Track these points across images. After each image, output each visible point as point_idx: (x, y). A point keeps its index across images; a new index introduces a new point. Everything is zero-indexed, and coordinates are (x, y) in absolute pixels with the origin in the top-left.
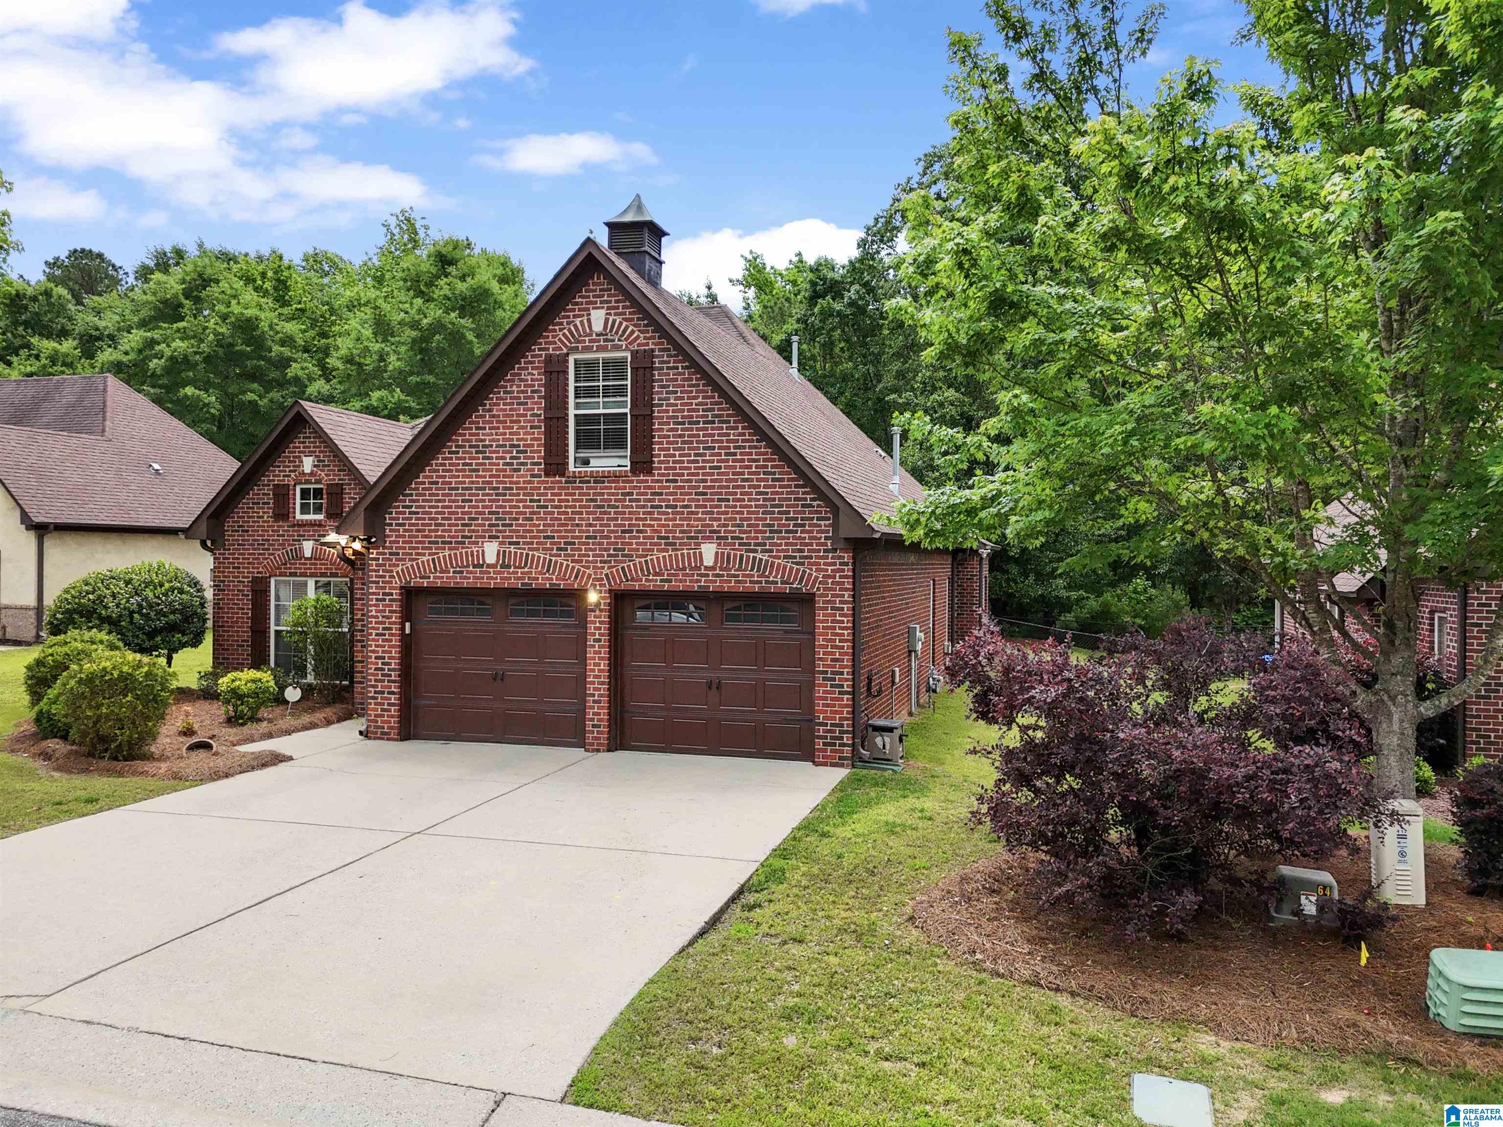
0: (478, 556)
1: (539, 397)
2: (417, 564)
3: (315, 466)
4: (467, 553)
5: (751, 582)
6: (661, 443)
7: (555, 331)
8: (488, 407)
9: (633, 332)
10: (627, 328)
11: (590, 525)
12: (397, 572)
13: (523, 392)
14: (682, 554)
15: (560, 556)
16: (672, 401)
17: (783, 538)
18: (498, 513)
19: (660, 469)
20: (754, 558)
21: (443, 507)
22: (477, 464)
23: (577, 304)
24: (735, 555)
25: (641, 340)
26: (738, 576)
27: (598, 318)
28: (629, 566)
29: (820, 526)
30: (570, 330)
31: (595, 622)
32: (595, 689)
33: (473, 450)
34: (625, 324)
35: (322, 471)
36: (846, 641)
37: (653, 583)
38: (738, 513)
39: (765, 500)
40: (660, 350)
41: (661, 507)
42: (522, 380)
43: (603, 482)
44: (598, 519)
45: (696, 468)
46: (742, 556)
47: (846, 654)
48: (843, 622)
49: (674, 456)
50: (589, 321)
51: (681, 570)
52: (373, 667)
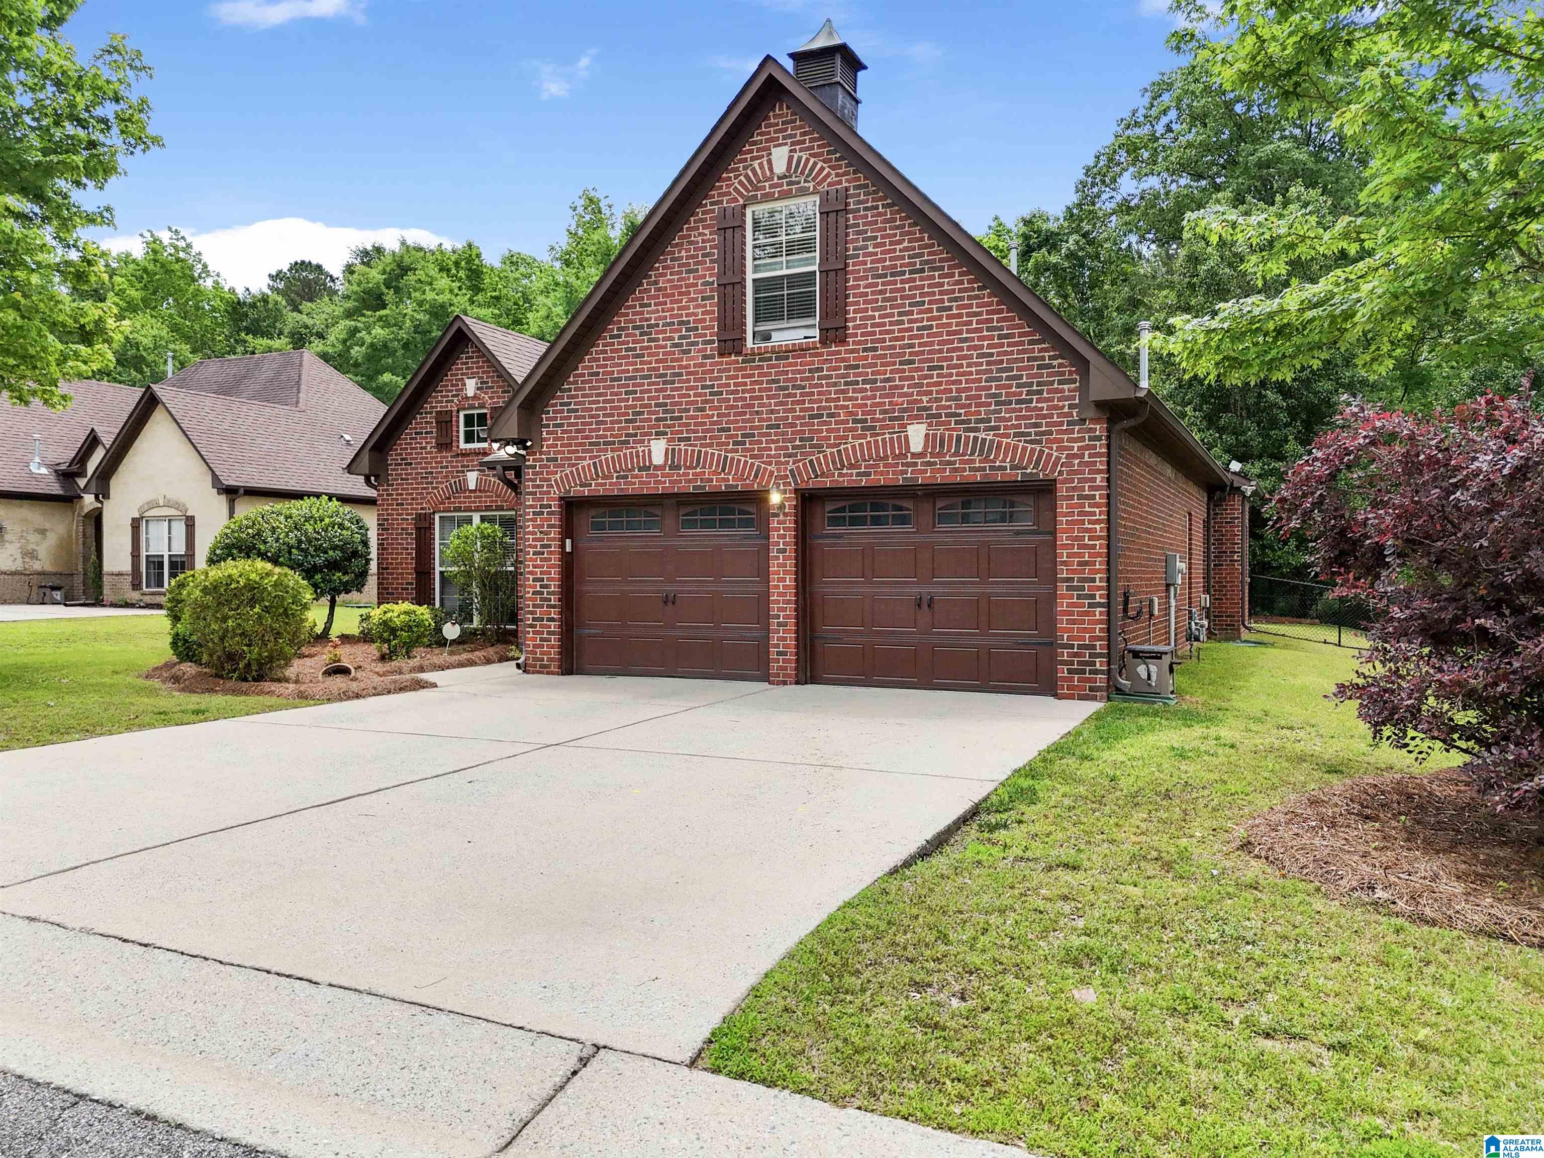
0: (644, 456)
1: (712, 261)
2: (577, 469)
3: (478, 389)
4: (631, 453)
5: (971, 469)
6: (857, 303)
7: (729, 179)
8: (653, 279)
9: (822, 169)
10: (815, 164)
11: (772, 412)
12: (556, 481)
13: (693, 257)
14: (884, 440)
15: (737, 451)
16: (871, 249)
17: (1014, 410)
18: (666, 405)
19: (856, 335)
20: (976, 439)
21: (604, 402)
22: (642, 348)
23: (755, 143)
24: (951, 437)
25: (833, 178)
26: (954, 463)
27: (780, 157)
28: (818, 459)
29: (1062, 391)
30: (747, 177)
31: (778, 529)
32: (779, 609)
33: (637, 332)
34: (812, 160)
35: (486, 393)
36: (1099, 538)
37: (848, 478)
38: (954, 382)
39: (989, 363)
40: (856, 187)
41: (857, 383)
42: (691, 243)
43: (787, 358)
44: (781, 403)
45: (900, 331)
46: (959, 438)
47: (1099, 555)
48: (1094, 514)
49: (874, 317)
50: (770, 162)
51: (881, 459)
52: (531, 590)
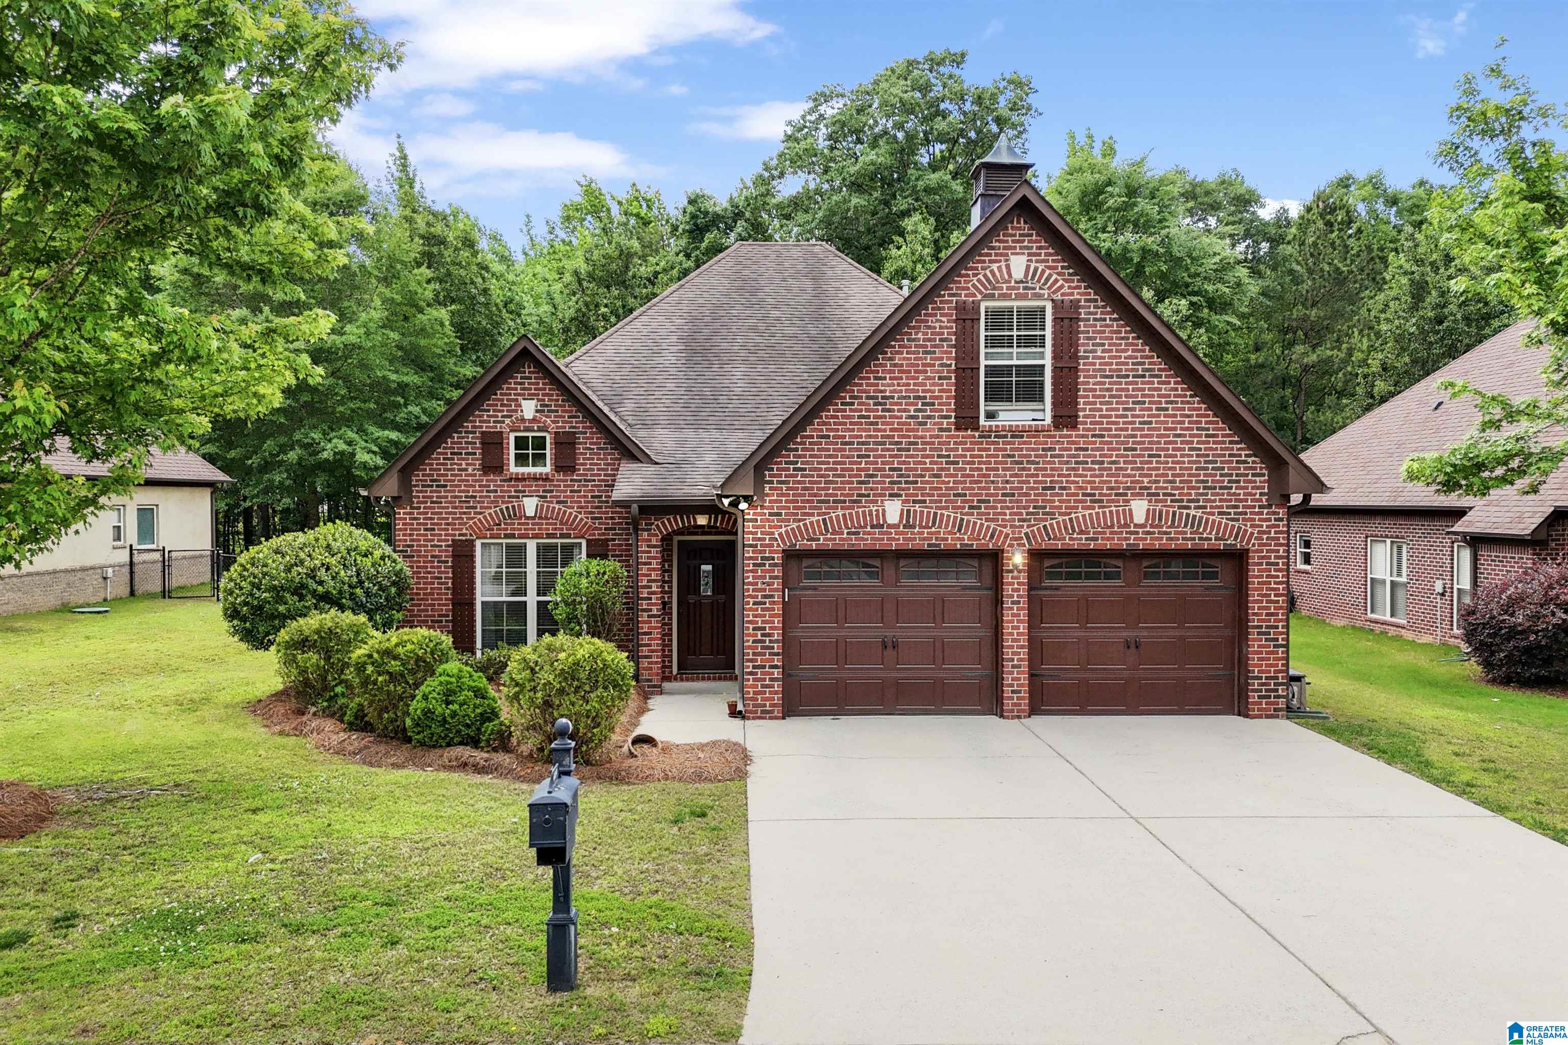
0: (877, 516)
1: (949, 346)
3: (537, 411)
4: (864, 512)
5: (1183, 539)
6: (1087, 397)
7: (968, 275)
8: (889, 355)
9: (1056, 281)
10: (1050, 276)
11: (1007, 482)
12: (780, 535)
13: (929, 340)
14: (1111, 512)
15: (972, 514)
16: (1099, 354)
17: (1218, 494)
18: (900, 469)
19: (1086, 423)
20: (1188, 515)
21: (834, 463)
22: (875, 417)
23: (993, 248)
24: (1168, 512)
25: (1066, 290)
26: (1170, 533)
27: (1018, 264)
28: (1051, 525)
29: (1255, 482)
30: (985, 276)
31: (1013, 584)
32: (1014, 653)
33: (871, 402)
34: (1048, 272)
35: (547, 417)
36: (1282, 595)
37: (1077, 542)
38: (1170, 469)
39: (1198, 456)
40: (1087, 301)
41: (1087, 463)
42: (929, 327)
43: (1022, 437)
44: (1016, 475)
45: (1124, 423)
46: (1174, 513)
47: (1281, 608)
48: (1278, 577)
49: (1101, 410)
50: (1008, 267)
51: (1108, 527)
52: (751, 639)
